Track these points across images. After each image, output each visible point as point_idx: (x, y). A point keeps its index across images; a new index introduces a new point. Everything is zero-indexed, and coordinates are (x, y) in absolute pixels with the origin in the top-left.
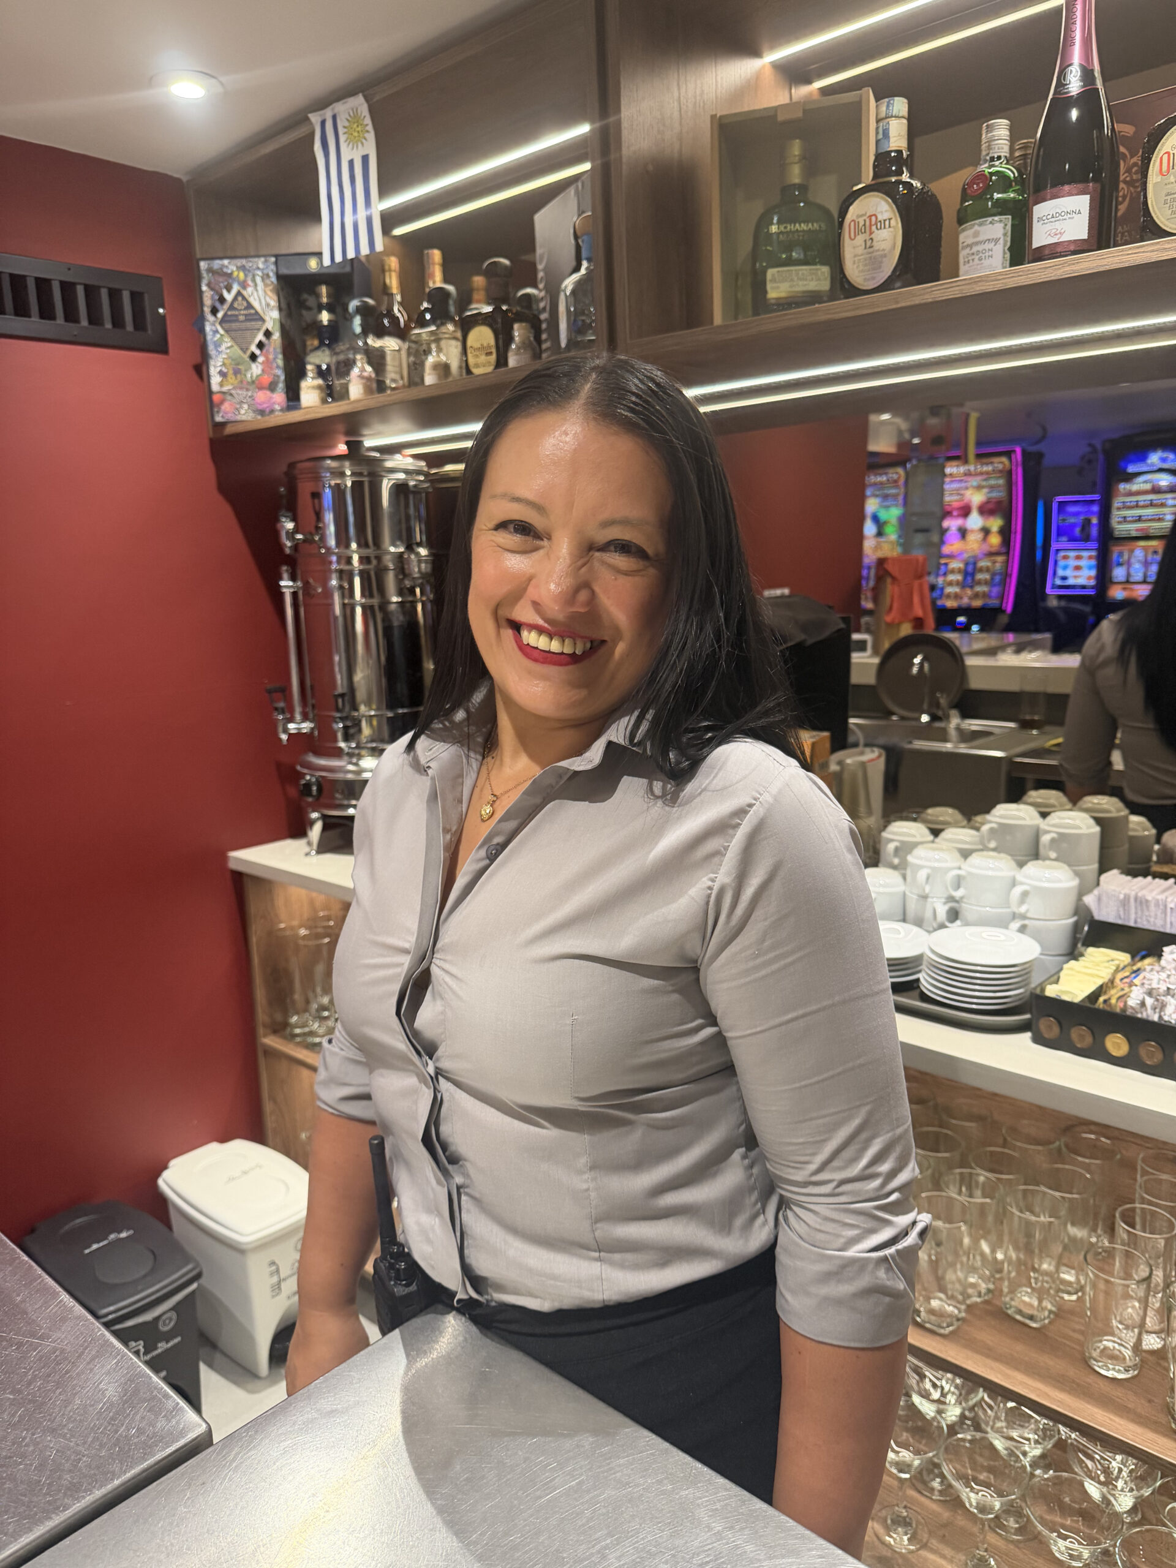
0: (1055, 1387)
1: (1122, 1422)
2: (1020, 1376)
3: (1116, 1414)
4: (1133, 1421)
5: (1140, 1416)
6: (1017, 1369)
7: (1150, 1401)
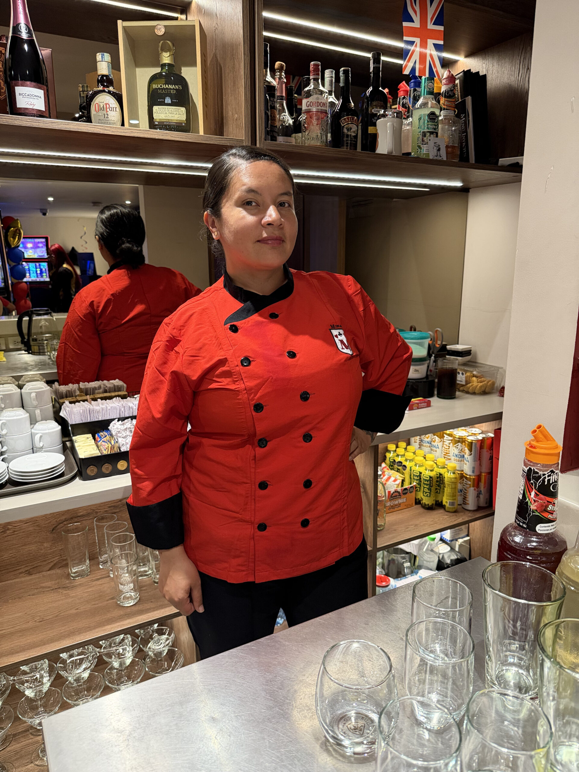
0: (122, 621)
1: (152, 613)
2: (109, 627)
3: (148, 613)
4: (154, 611)
5: (154, 608)
6: (104, 626)
7: (152, 602)
